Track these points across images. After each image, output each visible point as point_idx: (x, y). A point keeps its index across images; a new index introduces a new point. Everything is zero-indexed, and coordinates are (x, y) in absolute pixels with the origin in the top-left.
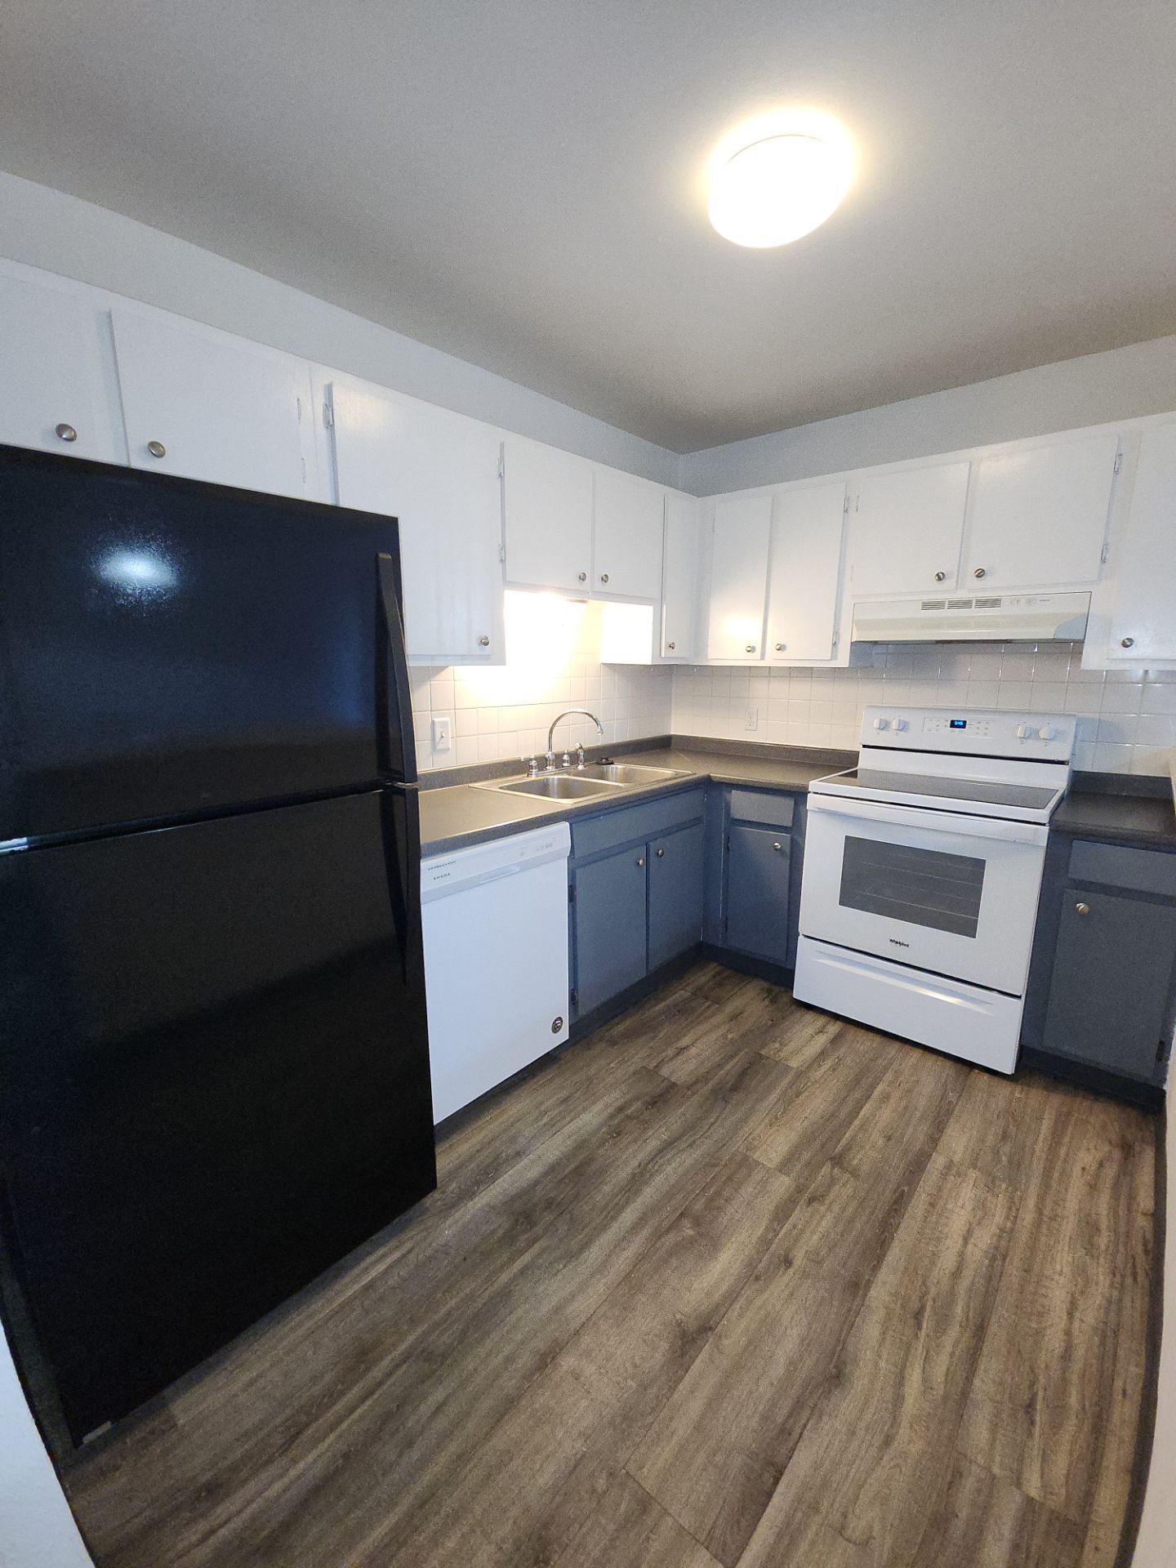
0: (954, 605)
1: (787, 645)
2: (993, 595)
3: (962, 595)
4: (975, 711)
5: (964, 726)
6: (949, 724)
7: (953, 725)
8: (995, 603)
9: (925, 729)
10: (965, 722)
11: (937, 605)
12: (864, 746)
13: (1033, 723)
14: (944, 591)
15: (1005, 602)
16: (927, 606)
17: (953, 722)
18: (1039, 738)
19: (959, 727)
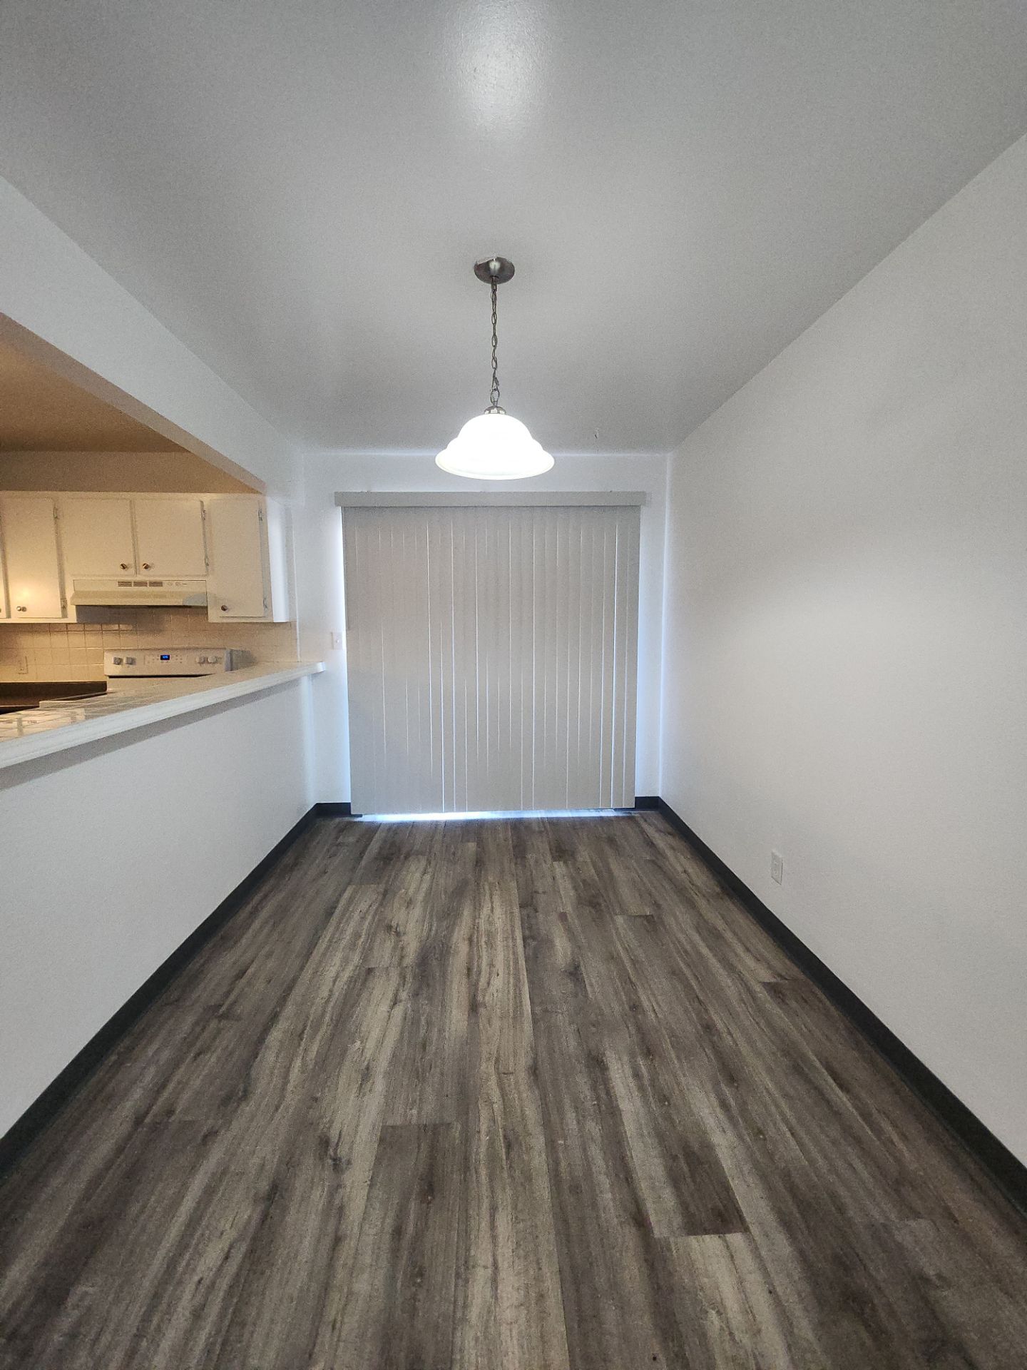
0: (138, 584)
1: (26, 607)
2: (158, 579)
3: (139, 578)
4: (172, 649)
5: (168, 659)
6: (159, 658)
7: (162, 658)
8: (159, 584)
9: (146, 663)
10: (169, 656)
11: (127, 584)
12: (111, 677)
13: (204, 654)
14: (128, 576)
15: (165, 584)
16: (122, 584)
17: (162, 656)
18: (208, 663)
19: (166, 659)
